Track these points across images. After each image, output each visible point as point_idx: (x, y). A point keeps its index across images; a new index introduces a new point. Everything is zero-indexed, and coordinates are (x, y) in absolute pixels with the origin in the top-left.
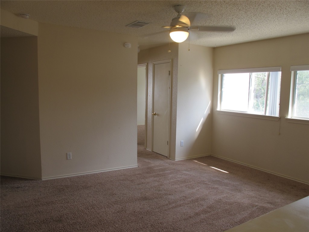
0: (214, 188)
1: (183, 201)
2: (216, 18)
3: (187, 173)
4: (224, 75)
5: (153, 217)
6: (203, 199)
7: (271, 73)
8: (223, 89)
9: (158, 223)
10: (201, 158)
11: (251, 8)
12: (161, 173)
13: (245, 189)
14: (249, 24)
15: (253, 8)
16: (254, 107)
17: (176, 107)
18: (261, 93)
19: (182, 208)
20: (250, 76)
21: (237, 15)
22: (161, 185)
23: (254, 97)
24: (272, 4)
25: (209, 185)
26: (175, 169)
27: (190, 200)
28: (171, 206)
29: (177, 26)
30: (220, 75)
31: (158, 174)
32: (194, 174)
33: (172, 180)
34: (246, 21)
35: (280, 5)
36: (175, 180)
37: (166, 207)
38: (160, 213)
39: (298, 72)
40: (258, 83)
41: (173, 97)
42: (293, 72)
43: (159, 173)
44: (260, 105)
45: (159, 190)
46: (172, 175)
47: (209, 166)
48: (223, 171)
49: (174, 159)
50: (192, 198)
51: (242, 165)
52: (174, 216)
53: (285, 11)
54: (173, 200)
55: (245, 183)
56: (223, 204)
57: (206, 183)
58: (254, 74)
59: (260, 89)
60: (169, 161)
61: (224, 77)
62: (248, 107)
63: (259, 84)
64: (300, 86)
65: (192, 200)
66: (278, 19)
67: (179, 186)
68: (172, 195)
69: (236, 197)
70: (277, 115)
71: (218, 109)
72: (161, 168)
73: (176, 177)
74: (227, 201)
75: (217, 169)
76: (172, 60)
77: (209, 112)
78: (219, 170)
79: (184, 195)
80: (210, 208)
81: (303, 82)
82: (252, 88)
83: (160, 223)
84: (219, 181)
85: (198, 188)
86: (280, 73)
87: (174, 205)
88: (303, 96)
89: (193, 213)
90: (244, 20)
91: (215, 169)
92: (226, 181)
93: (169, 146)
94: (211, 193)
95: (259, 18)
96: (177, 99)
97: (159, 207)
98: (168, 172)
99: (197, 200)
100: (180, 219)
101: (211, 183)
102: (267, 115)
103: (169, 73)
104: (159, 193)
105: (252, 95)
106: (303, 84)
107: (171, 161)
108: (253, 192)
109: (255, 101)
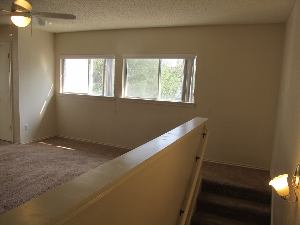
0: (62, 164)
1: (34, 179)
2: (57, 7)
3: (34, 154)
4: (65, 59)
5: (5, 199)
6: (54, 175)
7: (106, 59)
8: (64, 73)
9: (11, 203)
10: (47, 139)
11: (88, 3)
12: (7, 157)
13: (90, 161)
14: (87, 16)
15: (90, 3)
16: (93, 90)
17: (18, 90)
18: (99, 77)
19: (34, 185)
20: (89, 62)
21: (77, 7)
22: (9, 169)
23: (94, 81)
24: (106, 3)
25: (57, 162)
26: (21, 153)
27: (41, 177)
28: (22, 186)
29: (18, 11)
30: (61, 60)
31: (4, 160)
32: (41, 155)
33: (20, 163)
34: (85, 13)
35: (112, 4)
36: (23, 162)
37: (17, 187)
38: (12, 194)
39: (128, 59)
40: (97, 67)
41: (14, 80)
42: (124, 60)
43: (5, 158)
44: (99, 88)
45: (7, 174)
46: (19, 158)
47: (55, 146)
48: (69, 149)
49: (19, 143)
50: (43, 176)
51: (86, 142)
52: (27, 194)
53: (116, 9)
54: (24, 181)
55: (90, 156)
56: (71, 176)
57: (54, 160)
58: (92, 60)
59: (99, 74)
60: (13, 145)
61: (65, 62)
62: (88, 89)
63: (97, 69)
64: (132, 71)
65: (43, 177)
66: (111, 15)
67: (28, 167)
68: (22, 176)
69: (82, 169)
70: (113, 95)
71: (61, 92)
72: (6, 153)
73: (24, 159)
74: (75, 173)
75: (64, 147)
76: (12, 43)
77: (52, 95)
78: (65, 148)
79: (34, 174)
80: (60, 181)
81: (134, 68)
82: (91, 72)
83: (14, 203)
84: (66, 157)
85: (47, 166)
86: (114, 60)
87: (25, 184)
88: (135, 80)
89: (45, 188)
90: (83, 12)
91: (61, 148)
92: (72, 157)
93: (12, 131)
94: (60, 168)
95: (95, 11)
96: (18, 83)
97: (9, 189)
98: (14, 156)
99: (47, 176)
100: (33, 195)
101: (59, 160)
102: (105, 96)
103: (9, 56)
104: (8, 176)
105: (92, 78)
106: (134, 69)
107: (16, 145)
108: (97, 162)
109: (95, 85)
